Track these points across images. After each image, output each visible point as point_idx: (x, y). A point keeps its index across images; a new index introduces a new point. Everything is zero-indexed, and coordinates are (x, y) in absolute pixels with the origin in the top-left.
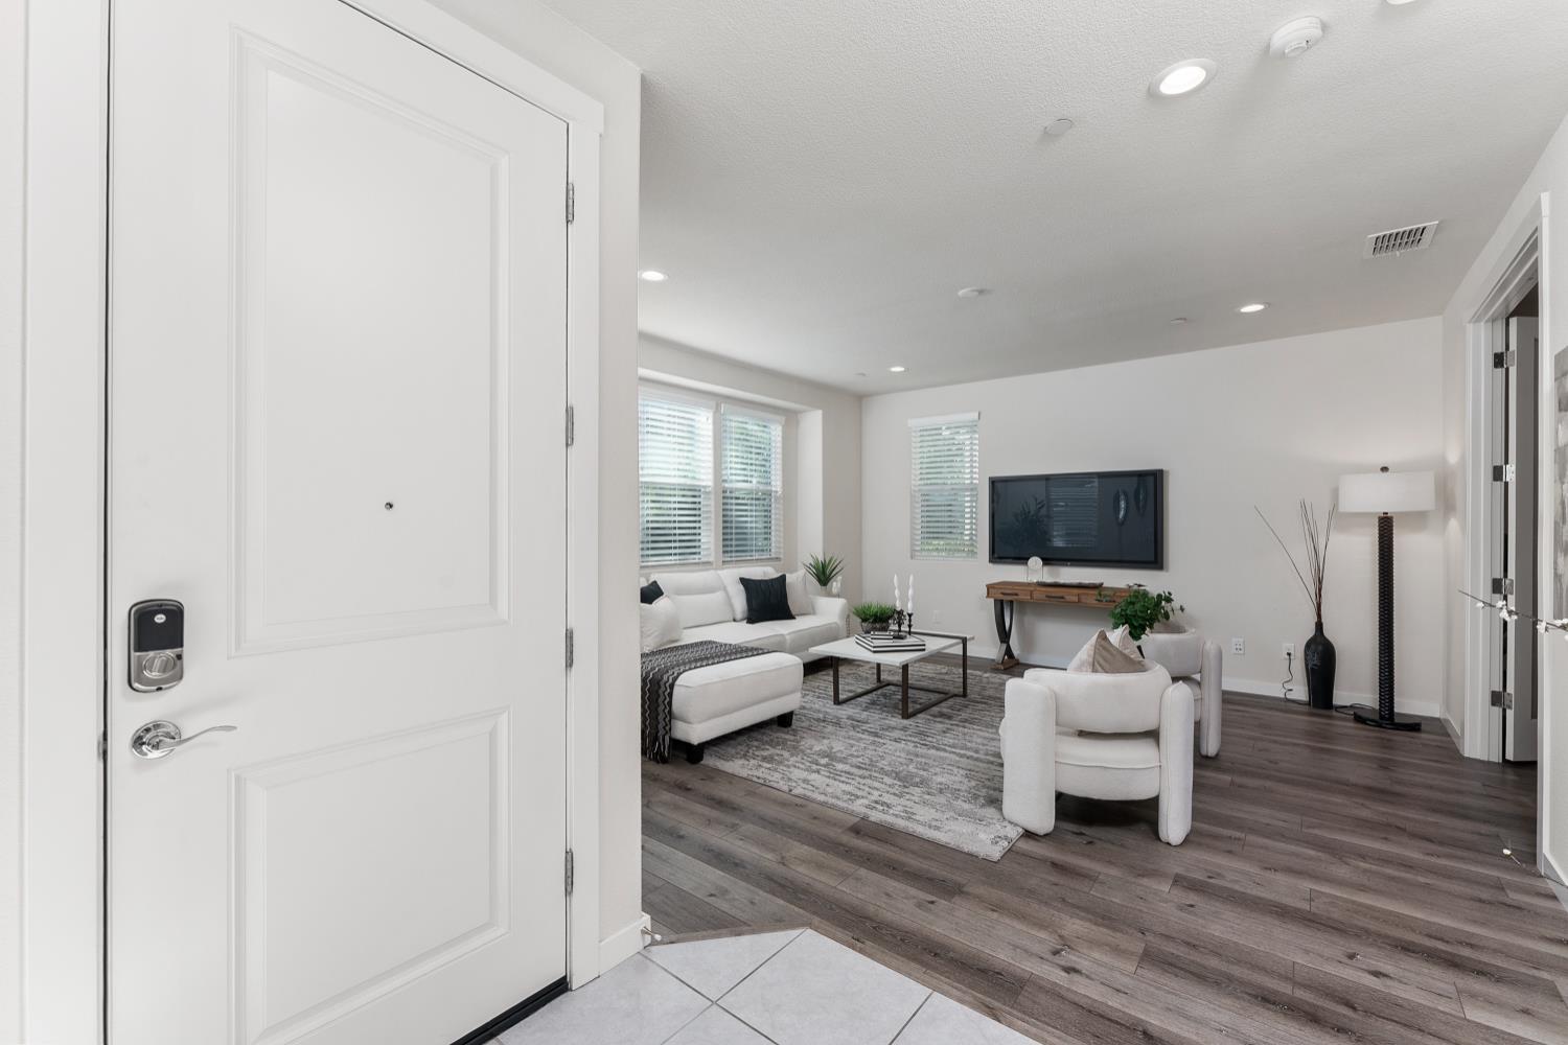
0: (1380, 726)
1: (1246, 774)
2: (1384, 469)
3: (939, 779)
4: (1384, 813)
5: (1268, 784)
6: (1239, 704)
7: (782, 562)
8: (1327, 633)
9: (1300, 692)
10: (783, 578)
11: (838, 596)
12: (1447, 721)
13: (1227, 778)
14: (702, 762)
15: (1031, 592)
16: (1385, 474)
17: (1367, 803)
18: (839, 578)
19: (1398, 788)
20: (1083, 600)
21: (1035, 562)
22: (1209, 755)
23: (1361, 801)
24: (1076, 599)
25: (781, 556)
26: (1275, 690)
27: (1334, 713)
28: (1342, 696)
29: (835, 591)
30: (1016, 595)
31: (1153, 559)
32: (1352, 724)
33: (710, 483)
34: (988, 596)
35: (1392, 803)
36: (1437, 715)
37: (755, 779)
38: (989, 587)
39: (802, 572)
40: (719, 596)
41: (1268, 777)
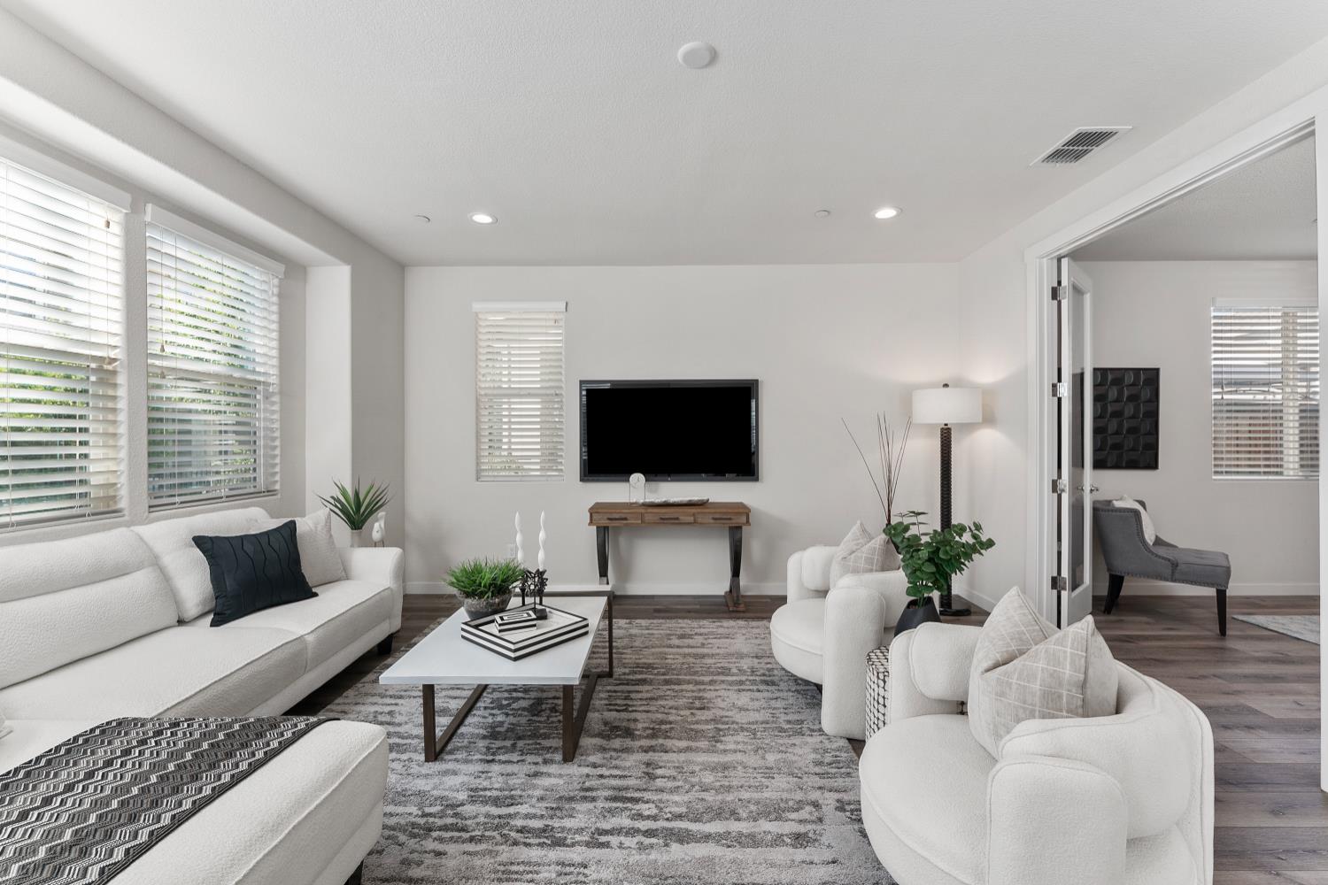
2: (946, 385)
7: (279, 496)
10: (291, 527)
11: (382, 543)
15: (642, 516)
16: (946, 389)
18: (382, 514)
20: (700, 520)
21: (637, 478)
24: (691, 519)
25: (277, 487)
29: (376, 535)
30: (626, 519)
34: (591, 523)
38: (589, 511)
39: (323, 512)
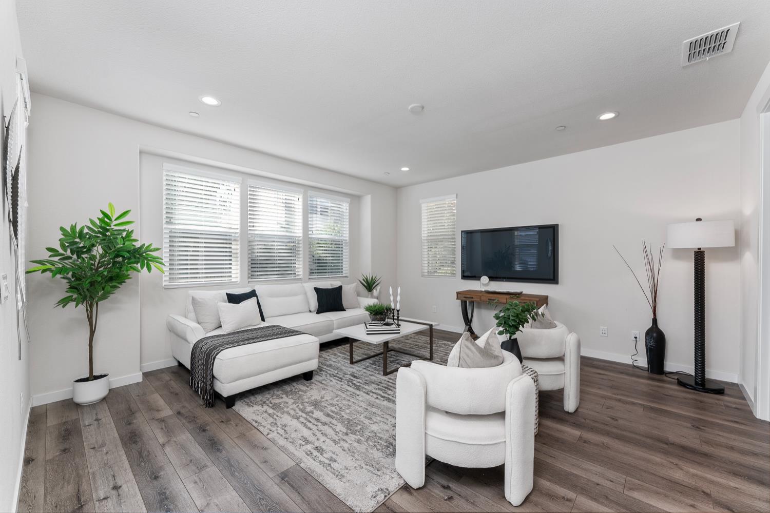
0: (695, 389)
1: (592, 429)
2: (699, 220)
3: (374, 428)
4: (694, 475)
5: (606, 440)
6: (603, 369)
7: (349, 278)
8: (661, 326)
9: (643, 362)
10: (341, 287)
11: (377, 298)
12: (742, 385)
13: (577, 433)
14: (233, 408)
15: (480, 297)
16: (699, 222)
17: (681, 463)
18: (378, 288)
19: (706, 448)
21: (485, 279)
22: (570, 412)
23: (675, 461)
25: (348, 275)
26: (626, 359)
27: (665, 378)
28: (671, 365)
29: (375, 295)
30: (472, 298)
31: (552, 278)
32: (676, 387)
33: (301, 235)
34: (457, 299)
35: (700, 464)
36: (736, 382)
37: (254, 423)
38: (458, 293)
39: (354, 283)
40: (300, 298)
41: (608, 434)
